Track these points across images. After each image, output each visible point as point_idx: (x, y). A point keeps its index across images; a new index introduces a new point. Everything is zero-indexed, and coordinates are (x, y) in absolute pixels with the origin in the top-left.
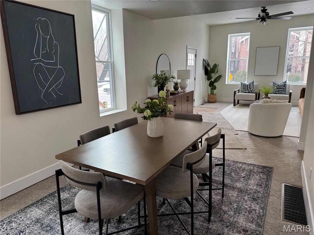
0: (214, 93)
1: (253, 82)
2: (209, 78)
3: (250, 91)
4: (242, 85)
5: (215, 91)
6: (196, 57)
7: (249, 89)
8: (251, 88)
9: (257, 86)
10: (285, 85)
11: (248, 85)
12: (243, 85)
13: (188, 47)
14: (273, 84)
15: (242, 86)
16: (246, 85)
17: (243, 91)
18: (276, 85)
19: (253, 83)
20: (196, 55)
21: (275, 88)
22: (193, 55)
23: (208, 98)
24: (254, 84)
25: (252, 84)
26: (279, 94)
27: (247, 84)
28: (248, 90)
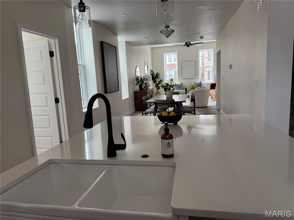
9: (185, 85)
13: (145, 62)
19: (182, 83)
22: (147, 67)
27: (179, 84)
28: (180, 88)
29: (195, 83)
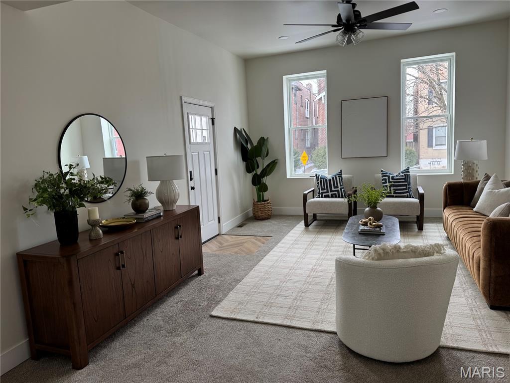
0: (265, 199)
1: (341, 172)
2: (249, 168)
3: (337, 193)
4: (318, 180)
5: (266, 195)
6: (213, 124)
7: (333, 189)
8: (337, 187)
9: (349, 180)
10: (406, 177)
11: (330, 180)
12: (321, 181)
13: (185, 99)
14: (382, 177)
15: (318, 183)
16: (326, 180)
17: (323, 193)
18: (389, 177)
19: (340, 174)
20: (213, 119)
21: (388, 184)
22: (204, 119)
23: (254, 210)
24: (343, 176)
25: (338, 178)
26: (396, 197)
27: (329, 177)
28: (331, 191)
29: (384, 174)
